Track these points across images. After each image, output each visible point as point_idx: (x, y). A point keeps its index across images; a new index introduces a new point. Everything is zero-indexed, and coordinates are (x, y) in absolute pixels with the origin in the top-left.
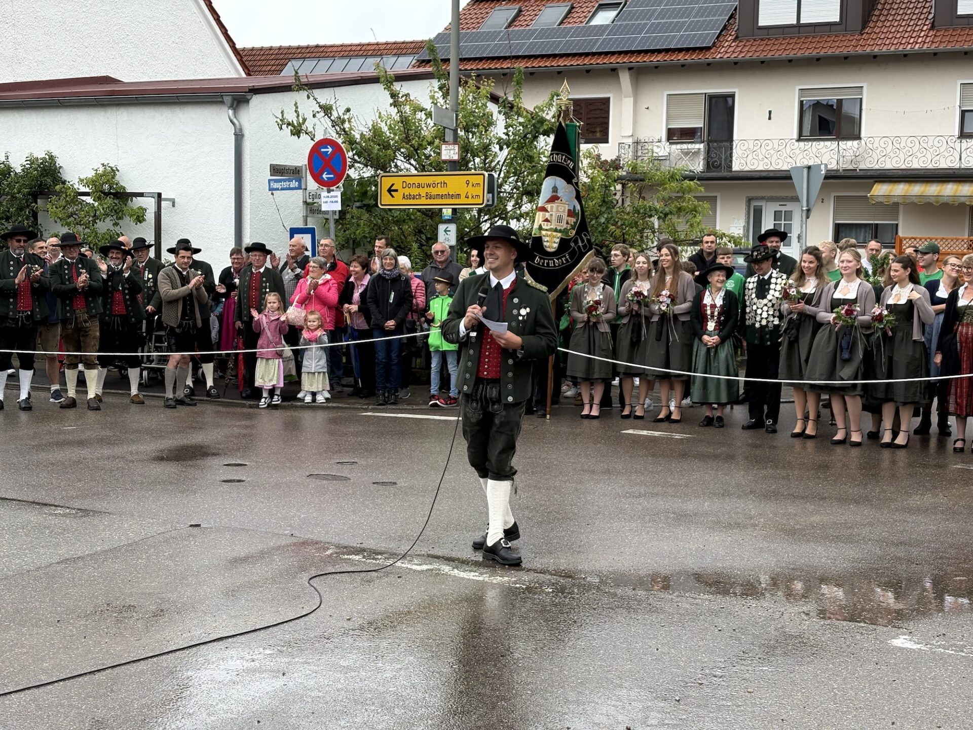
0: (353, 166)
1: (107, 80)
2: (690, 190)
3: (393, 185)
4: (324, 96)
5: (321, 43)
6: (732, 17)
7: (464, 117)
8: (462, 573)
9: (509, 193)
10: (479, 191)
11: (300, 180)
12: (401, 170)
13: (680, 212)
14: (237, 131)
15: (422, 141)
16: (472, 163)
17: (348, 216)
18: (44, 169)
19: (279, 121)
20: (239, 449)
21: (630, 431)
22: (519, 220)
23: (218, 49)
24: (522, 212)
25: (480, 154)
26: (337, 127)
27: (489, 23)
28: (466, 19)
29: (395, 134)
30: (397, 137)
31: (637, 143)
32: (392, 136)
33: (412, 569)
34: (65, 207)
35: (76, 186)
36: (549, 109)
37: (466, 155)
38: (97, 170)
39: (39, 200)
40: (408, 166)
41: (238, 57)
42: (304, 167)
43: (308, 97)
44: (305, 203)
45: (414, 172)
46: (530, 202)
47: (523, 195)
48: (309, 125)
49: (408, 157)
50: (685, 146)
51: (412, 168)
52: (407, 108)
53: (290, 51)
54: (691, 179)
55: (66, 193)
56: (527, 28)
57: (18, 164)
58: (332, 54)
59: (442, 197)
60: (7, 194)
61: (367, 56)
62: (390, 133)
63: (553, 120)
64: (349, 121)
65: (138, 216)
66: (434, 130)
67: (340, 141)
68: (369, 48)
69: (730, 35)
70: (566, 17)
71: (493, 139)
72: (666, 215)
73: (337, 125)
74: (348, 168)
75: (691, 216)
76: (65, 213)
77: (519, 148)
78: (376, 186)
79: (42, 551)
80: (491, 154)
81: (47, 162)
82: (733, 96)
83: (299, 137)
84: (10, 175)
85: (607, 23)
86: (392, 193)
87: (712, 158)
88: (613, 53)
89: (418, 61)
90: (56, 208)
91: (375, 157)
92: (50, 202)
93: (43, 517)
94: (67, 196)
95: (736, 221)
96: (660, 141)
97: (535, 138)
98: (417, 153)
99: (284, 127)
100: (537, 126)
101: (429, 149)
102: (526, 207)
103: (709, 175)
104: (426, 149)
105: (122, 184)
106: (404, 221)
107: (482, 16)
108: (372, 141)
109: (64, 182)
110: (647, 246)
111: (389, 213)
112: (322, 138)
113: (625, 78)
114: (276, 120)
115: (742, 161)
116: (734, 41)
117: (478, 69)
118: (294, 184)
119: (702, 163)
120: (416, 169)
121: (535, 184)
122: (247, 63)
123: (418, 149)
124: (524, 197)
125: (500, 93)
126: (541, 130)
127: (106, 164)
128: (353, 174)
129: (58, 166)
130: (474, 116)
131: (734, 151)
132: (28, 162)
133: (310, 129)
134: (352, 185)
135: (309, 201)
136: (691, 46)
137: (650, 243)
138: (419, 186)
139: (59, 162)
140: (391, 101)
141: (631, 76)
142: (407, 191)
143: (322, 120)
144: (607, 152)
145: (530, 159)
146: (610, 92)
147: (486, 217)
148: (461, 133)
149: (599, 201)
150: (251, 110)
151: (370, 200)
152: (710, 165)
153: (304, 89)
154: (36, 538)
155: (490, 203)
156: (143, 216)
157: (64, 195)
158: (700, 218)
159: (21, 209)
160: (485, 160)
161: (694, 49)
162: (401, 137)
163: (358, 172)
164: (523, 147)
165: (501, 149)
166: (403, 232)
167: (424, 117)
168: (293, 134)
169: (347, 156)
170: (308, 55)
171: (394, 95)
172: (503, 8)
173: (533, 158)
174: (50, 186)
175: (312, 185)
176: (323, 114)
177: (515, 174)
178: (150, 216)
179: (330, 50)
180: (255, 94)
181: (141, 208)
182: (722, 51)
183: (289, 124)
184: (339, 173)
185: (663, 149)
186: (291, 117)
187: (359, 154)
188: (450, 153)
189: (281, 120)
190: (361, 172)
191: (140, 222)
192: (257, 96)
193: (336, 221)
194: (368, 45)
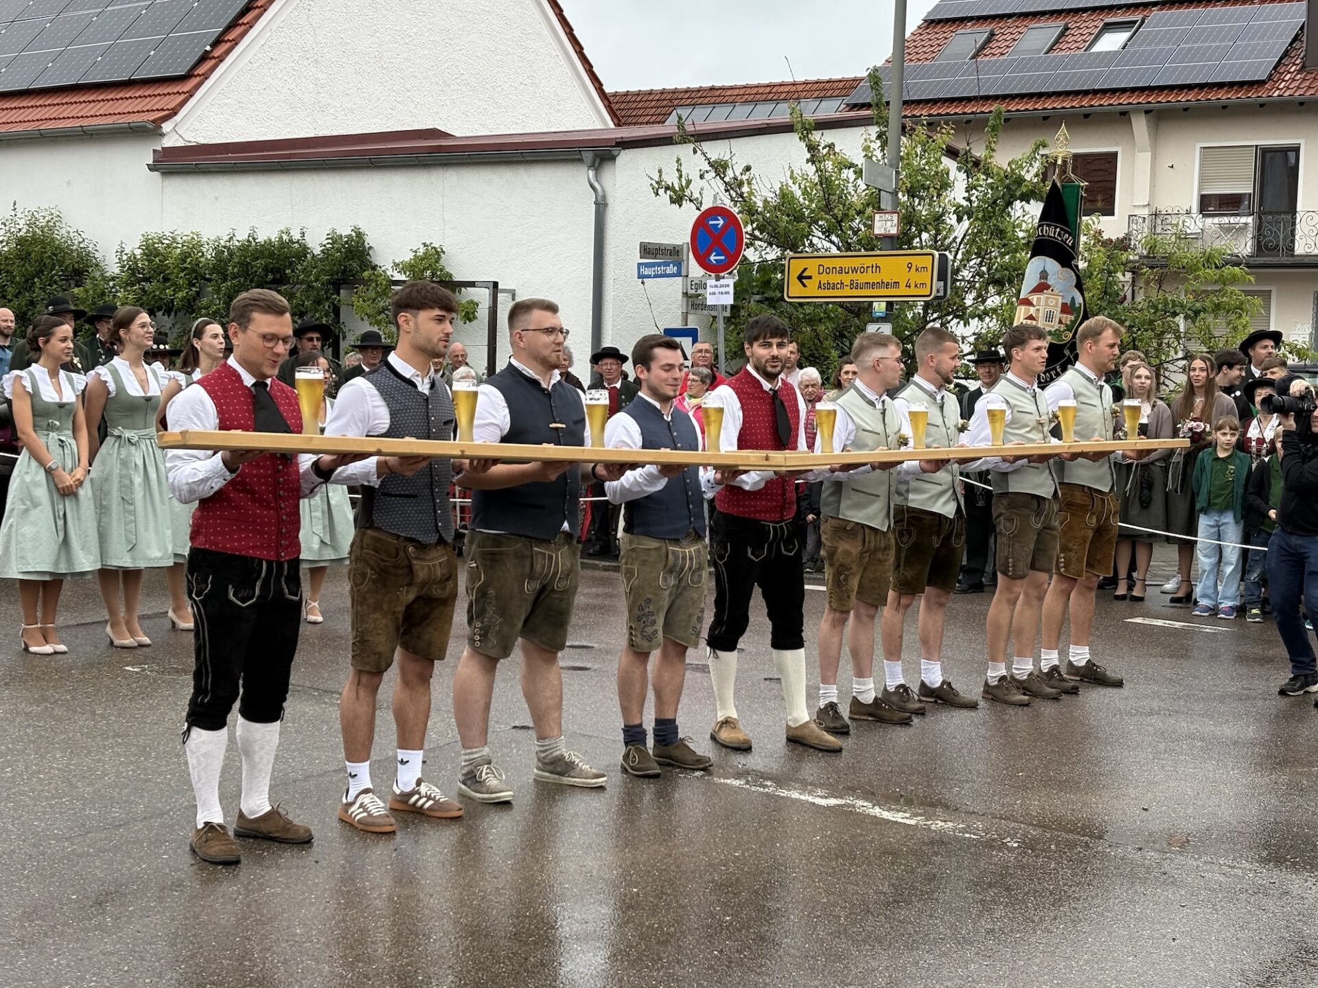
0: (752, 244)
1: (434, 133)
2: (1234, 280)
3: (805, 269)
4: (716, 150)
5: (718, 84)
6: (1296, 39)
7: (909, 176)
8: (886, 813)
9: (969, 282)
10: (925, 277)
11: (680, 264)
12: (818, 250)
13: (1219, 310)
14: (599, 198)
15: (848, 209)
16: (918, 240)
17: (743, 313)
18: (349, 251)
19: (654, 184)
20: (586, 625)
21: (1139, 620)
22: (981, 319)
23: (579, 92)
24: (988, 307)
25: (930, 227)
26: (732, 192)
27: (947, 52)
28: (916, 47)
29: (811, 201)
30: (814, 205)
31: (1156, 215)
32: (807, 203)
33: (814, 804)
34: (374, 300)
35: (389, 273)
36: (1031, 165)
37: (910, 229)
38: (416, 252)
39: (342, 291)
40: (827, 245)
41: (606, 102)
42: (685, 246)
43: (695, 152)
44: (685, 294)
45: (834, 251)
46: (999, 294)
47: (988, 284)
48: (694, 190)
49: (827, 233)
50: (1225, 220)
51: (833, 246)
52: (829, 165)
53: (675, 96)
54: (1237, 264)
55: (377, 281)
56: (1002, 58)
57: (316, 243)
58: (731, 99)
59: (873, 285)
60: (302, 282)
61: (778, 101)
62: (805, 199)
63: (1036, 180)
64: (749, 183)
65: (467, 313)
66: (866, 195)
67: (735, 210)
68: (781, 89)
69: (1294, 64)
70: (1057, 42)
71: (948, 206)
72: (1197, 313)
73: (732, 189)
74: (744, 247)
75: (1234, 317)
76: (374, 308)
77: (984, 219)
78: (782, 272)
79: (315, 754)
80: (945, 228)
81: (352, 240)
82: (1296, 150)
83: (680, 206)
84: (306, 257)
85: (1116, 49)
86: (804, 281)
87: (1265, 237)
88: (1124, 90)
89: (848, 105)
90: (364, 301)
91: (782, 232)
92: (356, 293)
93: (321, 708)
94: (377, 285)
95: (1299, 326)
96: (1188, 213)
97: (1010, 204)
98: (840, 226)
99: (661, 191)
100: (1013, 189)
101: (857, 221)
102: (993, 301)
103: (1260, 260)
104: (852, 220)
105: (448, 269)
106: (820, 320)
107: (938, 42)
108: (780, 210)
109: (374, 268)
110: (1168, 356)
111: (800, 309)
112: (711, 205)
113: (1140, 125)
114: (651, 182)
115: (1309, 241)
116: (1299, 72)
117: (930, 115)
118: (672, 269)
119: (1249, 243)
120: (839, 248)
121: (1007, 269)
122: (618, 113)
123: (842, 221)
124: (990, 288)
125: (961, 146)
126: (1018, 194)
127: (428, 243)
128: (751, 255)
129: (367, 246)
130: (923, 175)
131: (1298, 226)
132: (330, 241)
133: (696, 195)
134: (751, 271)
135: (691, 292)
136: (1237, 79)
137: (1172, 353)
138: (841, 271)
139: (370, 240)
140: (808, 156)
141: (1148, 122)
142: (824, 279)
143: (713, 184)
144: (1111, 227)
145: (1000, 233)
146: (1117, 144)
147: (935, 315)
148: (903, 198)
149: (1098, 292)
150: (617, 171)
151: (774, 291)
152: (1261, 246)
153: (690, 142)
154: (309, 736)
155: (941, 294)
156: (473, 313)
157: (374, 285)
158: (1247, 318)
159: (318, 302)
160: (935, 237)
161: (1241, 84)
162: (820, 205)
163: (758, 253)
164: (991, 218)
165: (960, 220)
166: (817, 335)
167: (852, 177)
168: (673, 201)
169: (744, 230)
170: (700, 101)
171: (812, 148)
172: (969, 31)
173: (1006, 233)
174: (357, 272)
175: (695, 270)
176: (714, 175)
177: (978, 255)
178: (483, 313)
179: (729, 93)
180: (624, 149)
181: (472, 302)
182: (1281, 86)
183: (667, 188)
184: (733, 255)
185: (1196, 224)
186: (671, 178)
187: (761, 228)
188: (886, 225)
189: (657, 183)
190: (763, 253)
191: (470, 321)
192: (627, 151)
193: (728, 320)
194: (781, 85)
